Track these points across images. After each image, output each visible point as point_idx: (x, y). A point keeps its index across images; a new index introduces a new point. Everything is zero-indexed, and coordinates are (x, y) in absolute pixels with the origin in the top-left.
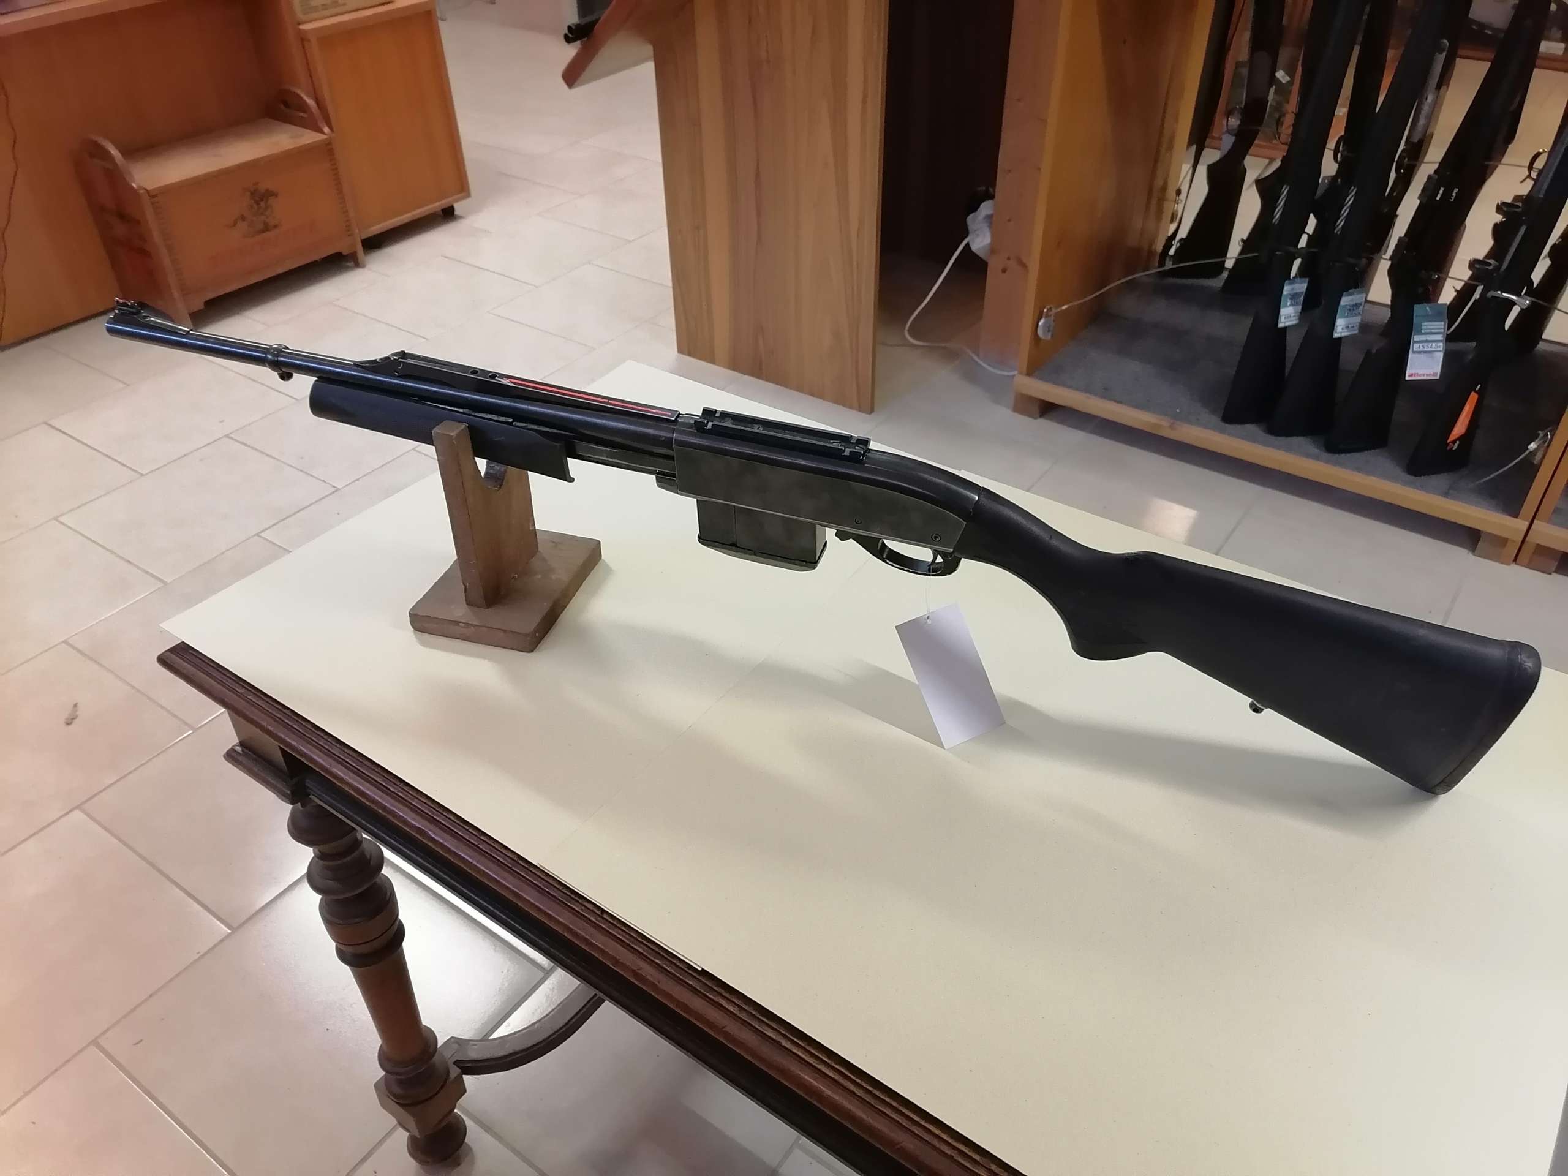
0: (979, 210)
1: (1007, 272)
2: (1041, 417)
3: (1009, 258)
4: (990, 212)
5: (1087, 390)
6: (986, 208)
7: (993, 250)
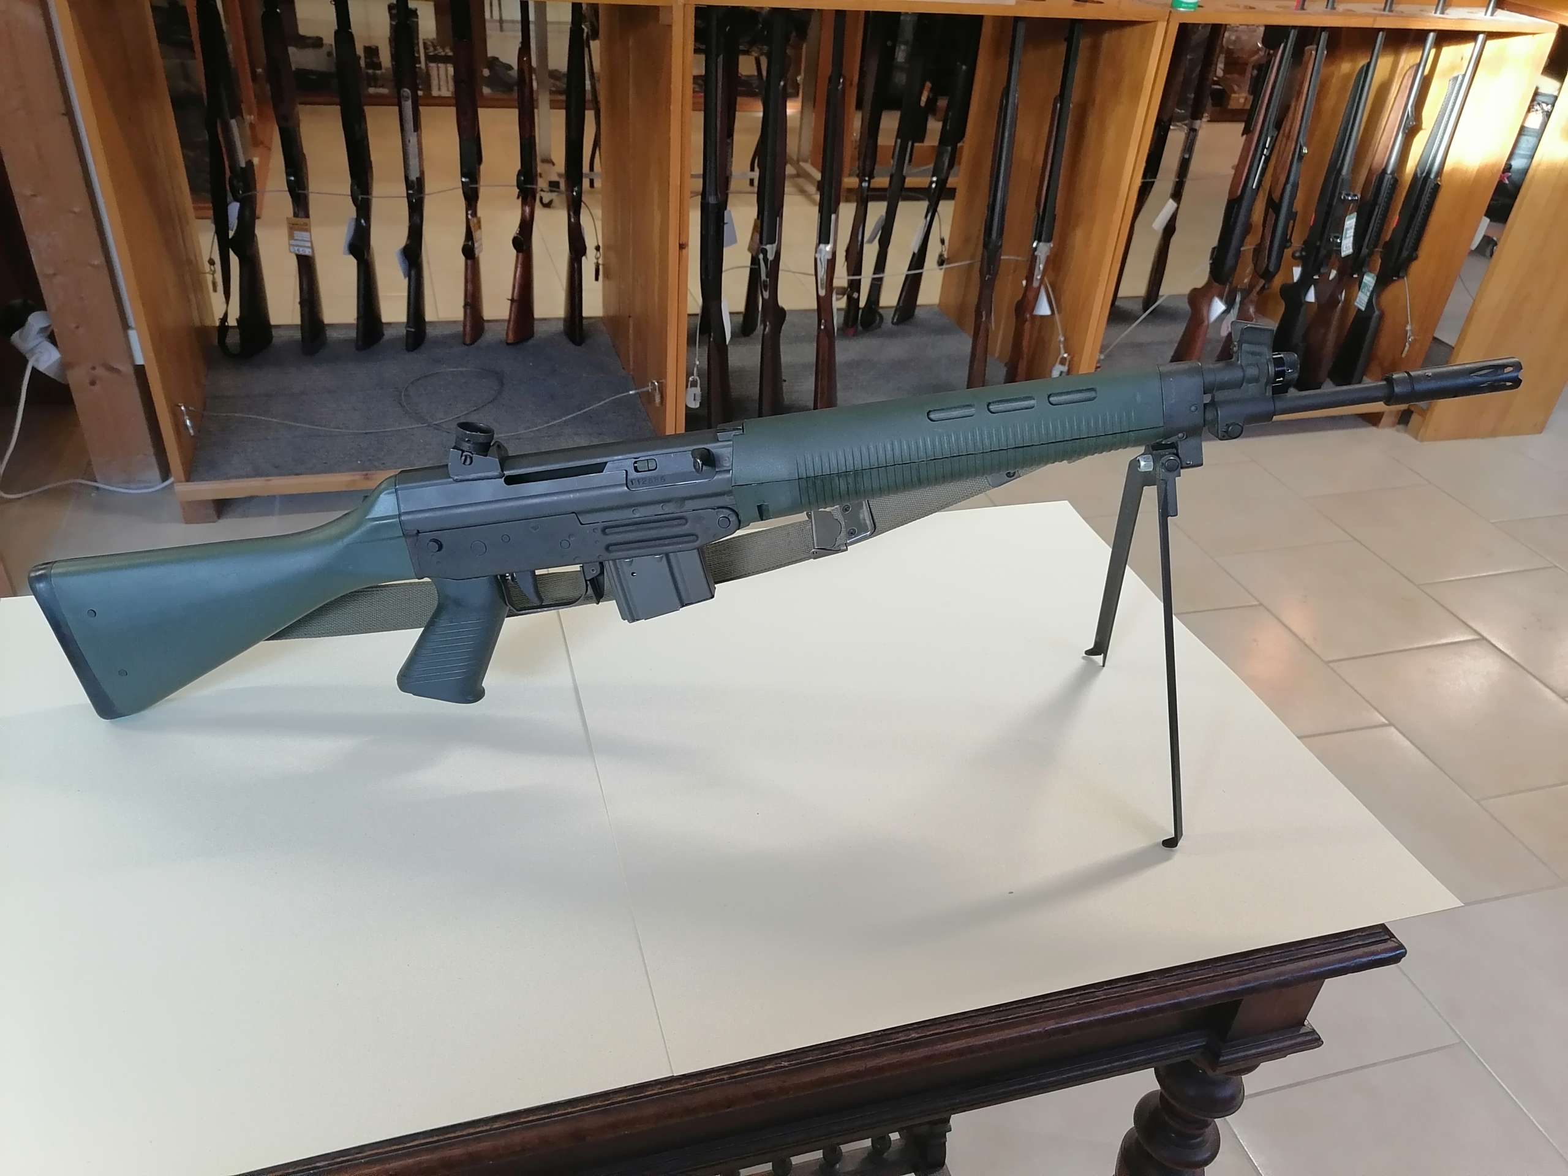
0: (27, 325)
1: (97, 382)
2: (219, 517)
3: (94, 368)
4: (44, 324)
5: (257, 473)
6: (36, 321)
7: (65, 365)
